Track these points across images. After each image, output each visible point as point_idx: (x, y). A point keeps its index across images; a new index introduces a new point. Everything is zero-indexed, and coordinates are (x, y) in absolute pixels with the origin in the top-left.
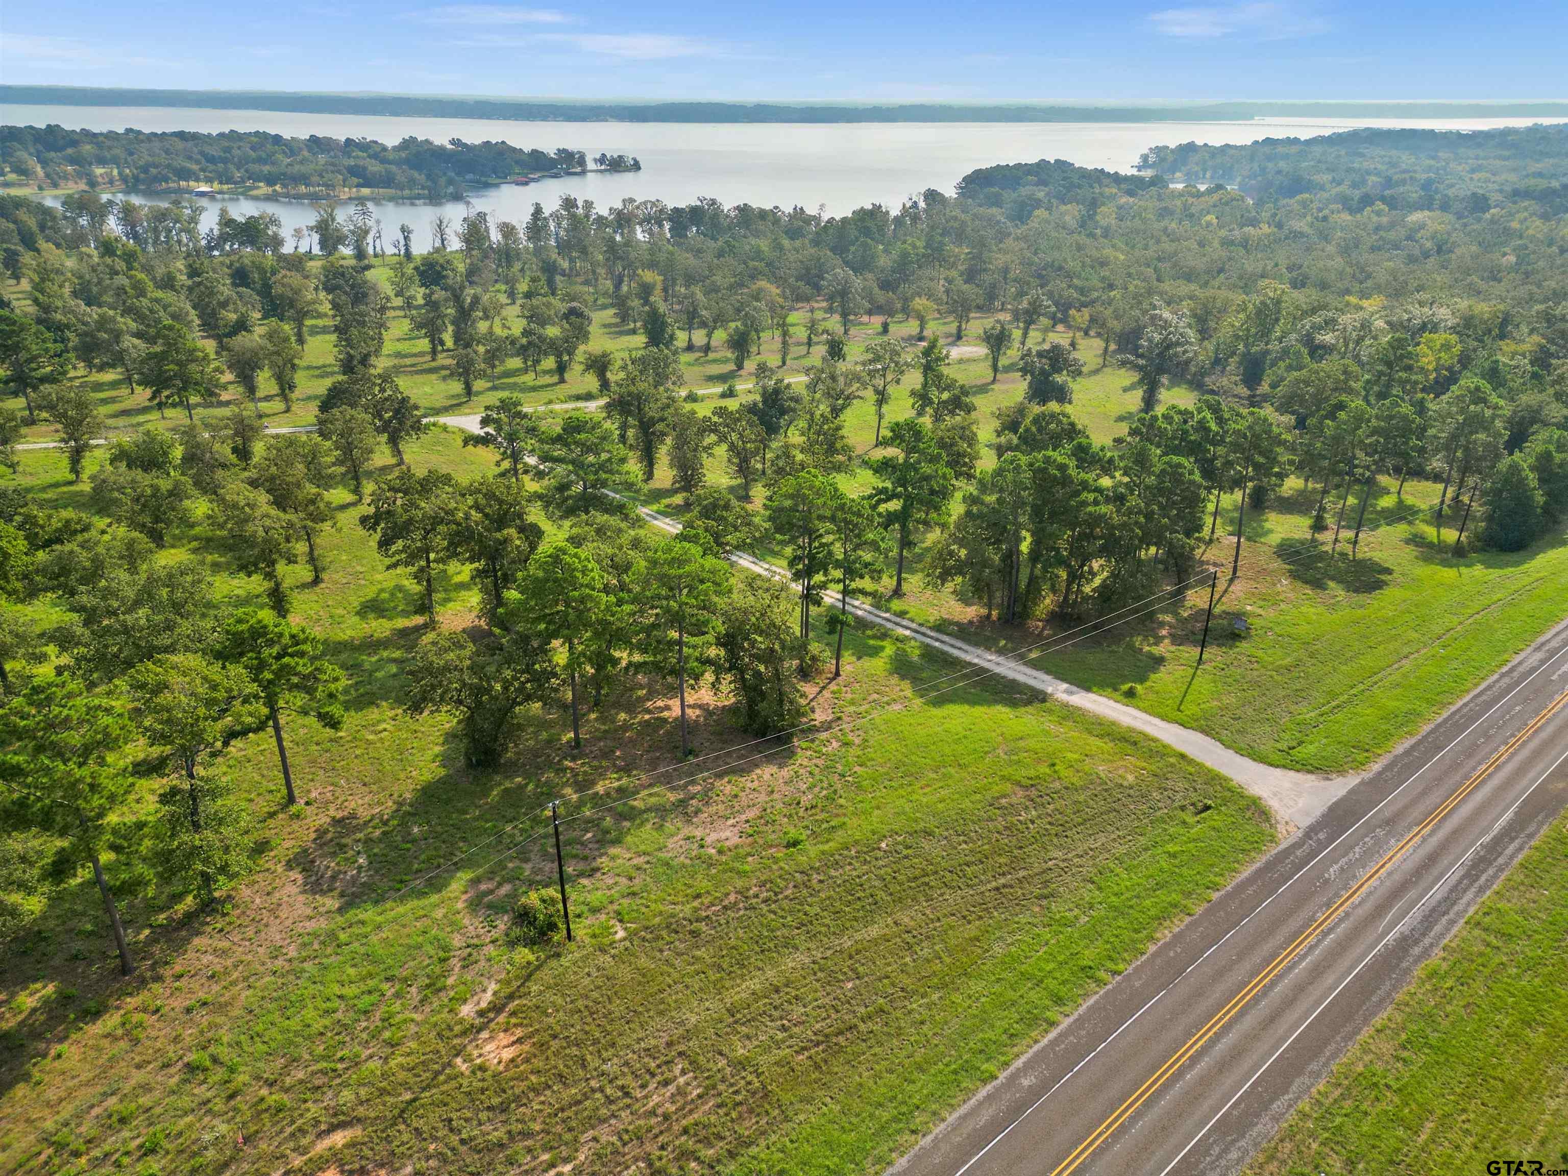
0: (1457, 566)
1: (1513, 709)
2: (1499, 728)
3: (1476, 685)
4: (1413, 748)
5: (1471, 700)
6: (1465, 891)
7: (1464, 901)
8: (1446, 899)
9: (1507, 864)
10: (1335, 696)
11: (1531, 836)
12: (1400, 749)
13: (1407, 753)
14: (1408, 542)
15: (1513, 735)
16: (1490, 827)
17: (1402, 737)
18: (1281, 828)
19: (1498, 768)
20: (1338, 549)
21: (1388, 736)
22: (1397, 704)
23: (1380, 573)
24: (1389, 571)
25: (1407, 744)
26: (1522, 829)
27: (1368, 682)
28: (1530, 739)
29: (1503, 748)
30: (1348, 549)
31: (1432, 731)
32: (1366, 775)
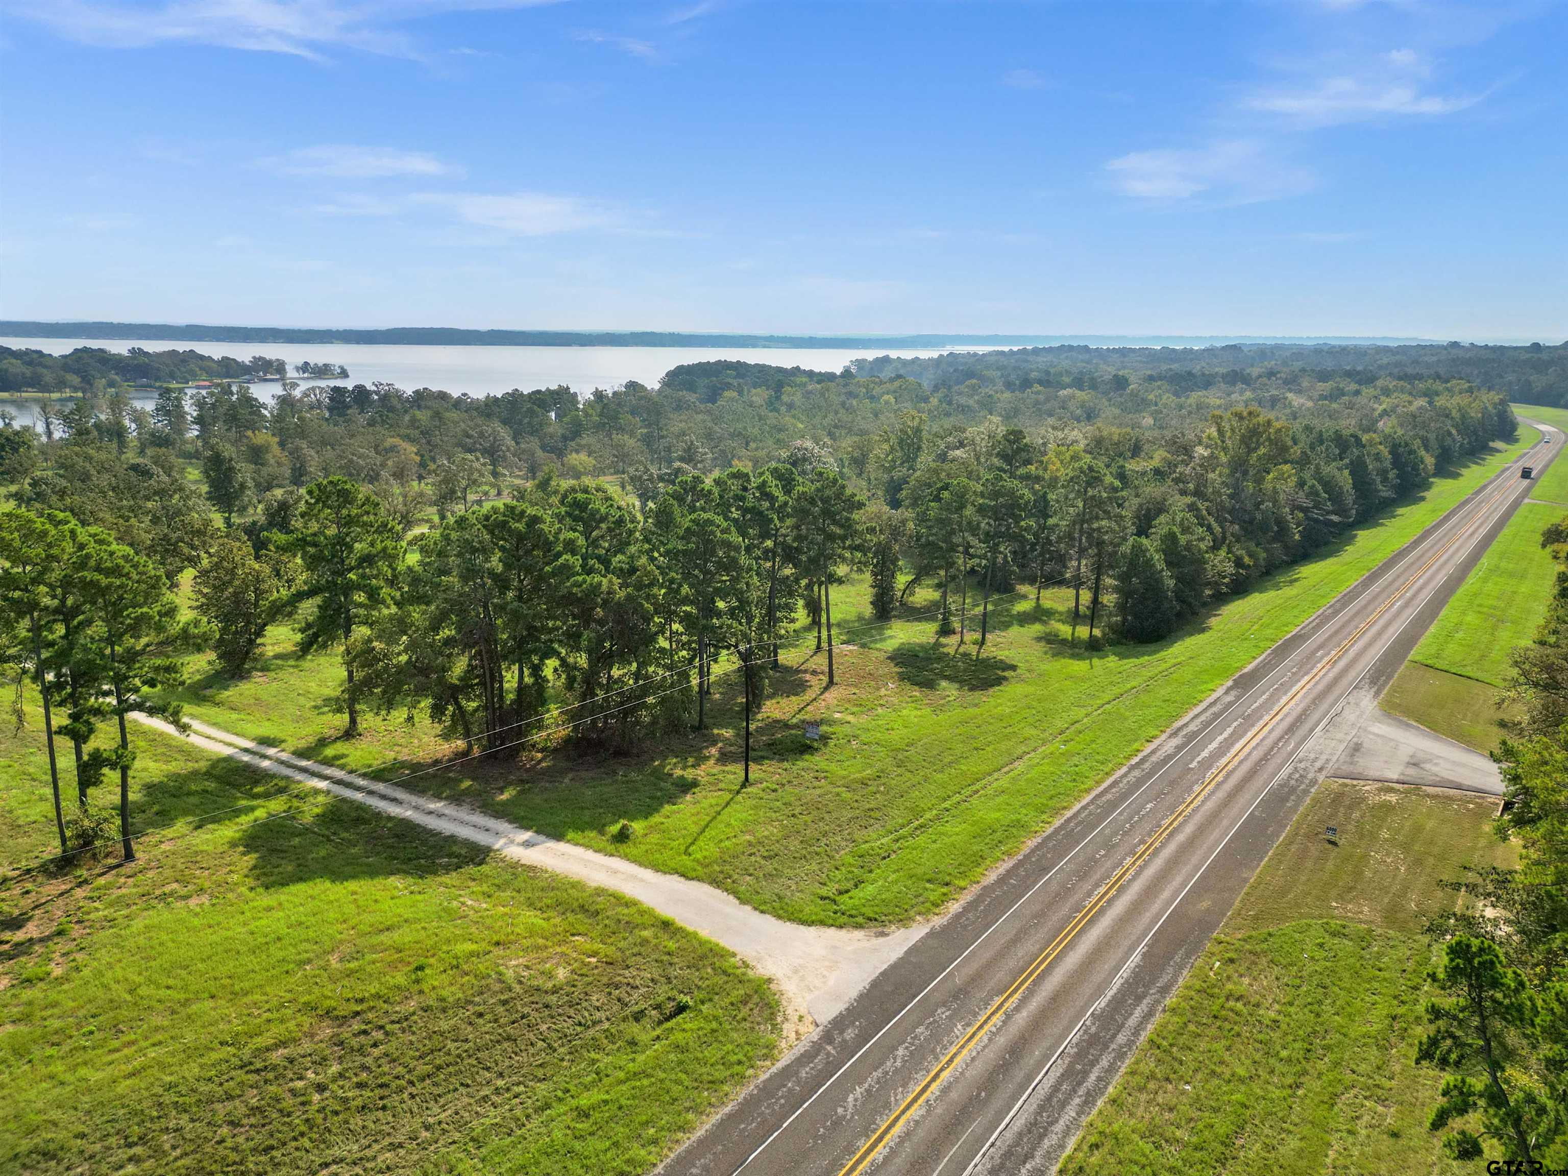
0: (1090, 658)
1: (1143, 807)
2: (1126, 833)
3: (1098, 783)
4: (1009, 873)
5: (1092, 802)
6: (1063, 1104)
7: (1059, 1127)
8: (1031, 1126)
9: (1130, 1044)
10: (918, 815)
11: (1165, 990)
12: (992, 877)
13: (1002, 880)
14: (1039, 639)
15: (1142, 842)
16: (1108, 981)
17: (999, 859)
18: (789, 1029)
19: (1121, 890)
20: (961, 650)
21: (978, 859)
22: (997, 815)
23: (1004, 670)
24: (1013, 668)
25: (1003, 868)
26: (1153, 982)
27: (967, 792)
28: (1163, 845)
29: (1129, 861)
30: (973, 650)
31: (1038, 847)
32: (938, 921)
